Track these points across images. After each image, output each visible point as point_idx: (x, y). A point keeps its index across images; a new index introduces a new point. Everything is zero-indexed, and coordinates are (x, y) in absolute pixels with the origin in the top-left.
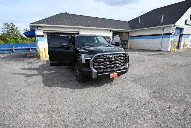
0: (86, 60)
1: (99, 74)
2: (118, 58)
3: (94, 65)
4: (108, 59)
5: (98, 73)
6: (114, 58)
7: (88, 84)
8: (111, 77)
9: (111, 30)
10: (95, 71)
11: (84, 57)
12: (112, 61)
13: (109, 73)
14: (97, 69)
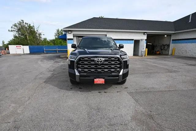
0: (71, 61)
1: (81, 78)
2: (107, 63)
3: (78, 68)
4: (93, 63)
5: (80, 76)
6: (101, 61)
7: (77, 87)
8: (95, 83)
10: (77, 74)
12: (98, 65)
13: (93, 78)
14: (79, 72)
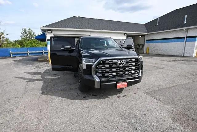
0: (87, 65)
1: (102, 84)
2: (128, 64)
3: (97, 72)
4: (114, 65)
5: (101, 82)
6: (123, 64)
7: (90, 95)
8: (118, 88)
9: (124, 34)
10: (97, 79)
11: (85, 62)
12: (120, 67)
13: (116, 83)
14: (100, 77)
